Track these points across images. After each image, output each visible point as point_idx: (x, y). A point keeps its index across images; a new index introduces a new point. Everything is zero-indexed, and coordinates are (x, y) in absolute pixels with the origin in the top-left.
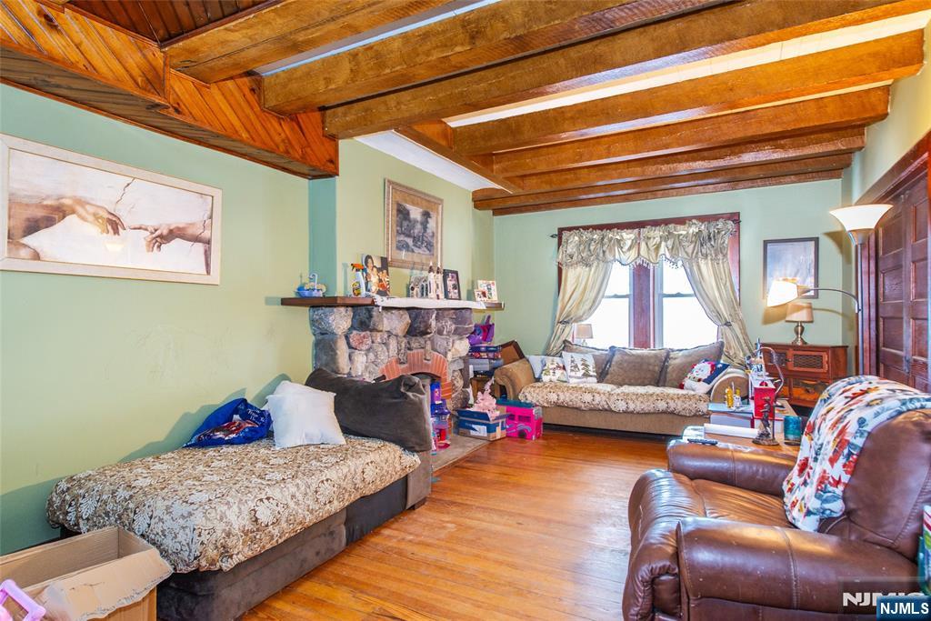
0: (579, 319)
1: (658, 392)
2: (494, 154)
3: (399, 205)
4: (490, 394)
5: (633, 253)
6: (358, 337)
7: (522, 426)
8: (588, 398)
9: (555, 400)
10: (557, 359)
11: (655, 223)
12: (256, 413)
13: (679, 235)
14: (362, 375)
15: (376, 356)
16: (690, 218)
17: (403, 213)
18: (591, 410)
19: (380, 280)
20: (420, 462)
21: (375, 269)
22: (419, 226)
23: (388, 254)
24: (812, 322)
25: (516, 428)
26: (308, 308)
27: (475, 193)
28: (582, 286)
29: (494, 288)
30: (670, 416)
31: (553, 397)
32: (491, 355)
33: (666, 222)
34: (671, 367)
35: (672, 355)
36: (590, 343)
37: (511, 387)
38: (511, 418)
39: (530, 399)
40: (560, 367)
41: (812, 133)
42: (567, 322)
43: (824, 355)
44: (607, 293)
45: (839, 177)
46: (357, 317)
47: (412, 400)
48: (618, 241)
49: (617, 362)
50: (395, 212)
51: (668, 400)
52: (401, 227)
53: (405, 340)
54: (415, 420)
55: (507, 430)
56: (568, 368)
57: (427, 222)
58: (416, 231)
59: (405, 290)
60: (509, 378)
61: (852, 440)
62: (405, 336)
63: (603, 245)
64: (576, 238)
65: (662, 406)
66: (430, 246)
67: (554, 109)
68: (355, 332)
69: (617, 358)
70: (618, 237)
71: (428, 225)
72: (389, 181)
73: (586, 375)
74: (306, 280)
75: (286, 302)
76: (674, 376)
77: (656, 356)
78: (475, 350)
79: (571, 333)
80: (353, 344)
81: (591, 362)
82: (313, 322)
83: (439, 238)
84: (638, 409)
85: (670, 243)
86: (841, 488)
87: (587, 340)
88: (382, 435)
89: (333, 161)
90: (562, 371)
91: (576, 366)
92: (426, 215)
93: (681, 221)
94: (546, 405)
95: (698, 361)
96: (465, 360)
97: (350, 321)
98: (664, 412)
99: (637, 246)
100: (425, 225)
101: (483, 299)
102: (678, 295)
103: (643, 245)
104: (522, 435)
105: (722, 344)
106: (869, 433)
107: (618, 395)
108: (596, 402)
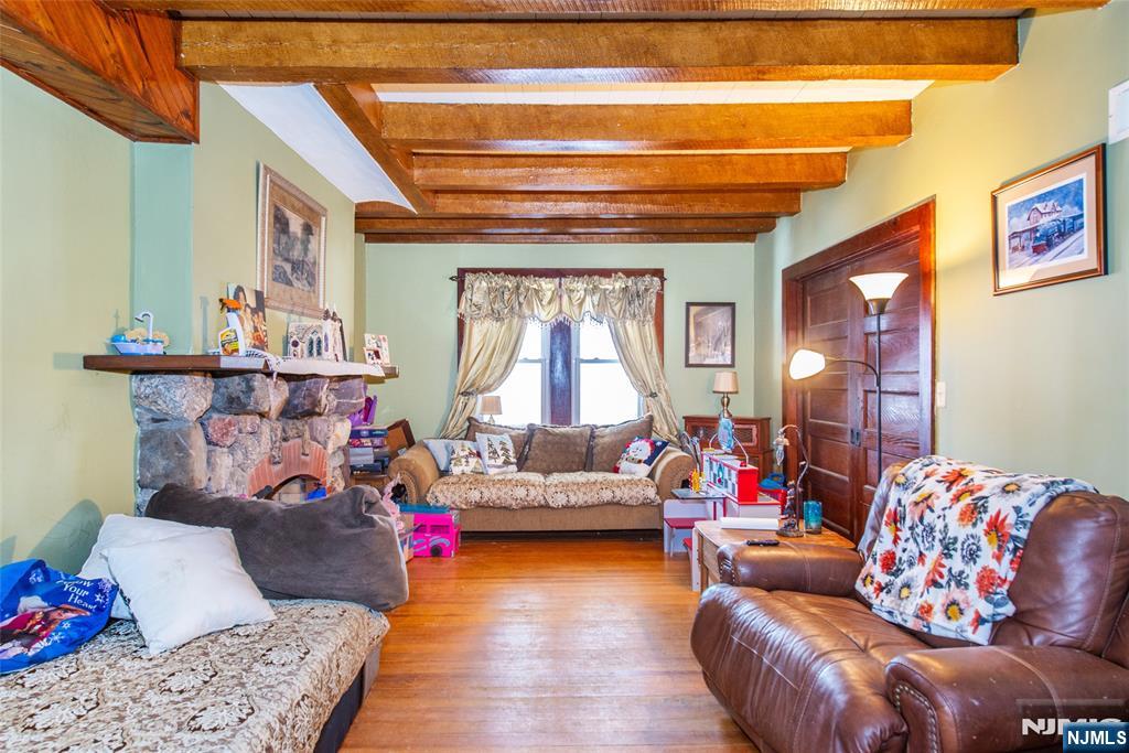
0: (488, 388)
1: (600, 479)
2: (414, 154)
3: (277, 209)
4: (392, 498)
5: (554, 308)
6: (220, 424)
7: (436, 540)
8: (520, 492)
9: (478, 499)
10: (468, 444)
11: (579, 273)
12: (85, 588)
13: (606, 290)
14: (226, 490)
15: (246, 455)
16: (616, 271)
17: (281, 223)
18: (524, 508)
19: (256, 329)
20: (389, 626)
21: (249, 310)
22: (299, 246)
23: (263, 287)
24: (737, 392)
25: (427, 543)
26: (128, 376)
27: (359, 206)
28: (490, 348)
29: (385, 345)
30: (616, 507)
31: (475, 496)
32: (377, 441)
33: (591, 273)
34: (599, 448)
35: (597, 432)
36: (499, 420)
37: (412, 485)
38: (419, 530)
39: (442, 500)
40: (473, 454)
41: (756, 191)
42: (469, 394)
43: (754, 427)
44: (520, 358)
45: (753, 241)
46: (222, 390)
47: (381, 527)
48: (537, 291)
49: (538, 444)
50: (272, 220)
51: (614, 489)
52: (279, 244)
53: (279, 425)
54: (387, 559)
55: (416, 547)
56: (485, 455)
57: (309, 241)
58: (296, 253)
59: (281, 346)
60: (411, 473)
61: (1014, 532)
62: (277, 419)
63: (518, 296)
64: (484, 284)
65: (607, 495)
66: (312, 279)
67: (535, 106)
68: (215, 416)
69: (538, 438)
70: (535, 286)
71: (310, 246)
72: (266, 168)
73: (507, 463)
74: (124, 323)
75: (91, 363)
76: (605, 457)
77: (581, 434)
78: (355, 435)
79: (477, 407)
80: (215, 437)
81: (510, 445)
82: (136, 400)
83: (322, 266)
84: (581, 502)
85: (596, 298)
86: (1006, 587)
87: (494, 416)
88: (335, 592)
89: (192, 114)
90: (476, 459)
91: (495, 452)
92: (308, 229)
93: (606, 273)
94: (464, 507)
95: (631, 441)
96: (344, 450)
97: (210, 396)
98: (609, 503)
99: (558, 299)
100: (306, 243)
101: (376, 361)
102: (596, 361)
103: (565, 298)
104: (437, 552)
105: (651, 418)
106: (1032, 523)
107: (556, 486)
108: (531, 497)
